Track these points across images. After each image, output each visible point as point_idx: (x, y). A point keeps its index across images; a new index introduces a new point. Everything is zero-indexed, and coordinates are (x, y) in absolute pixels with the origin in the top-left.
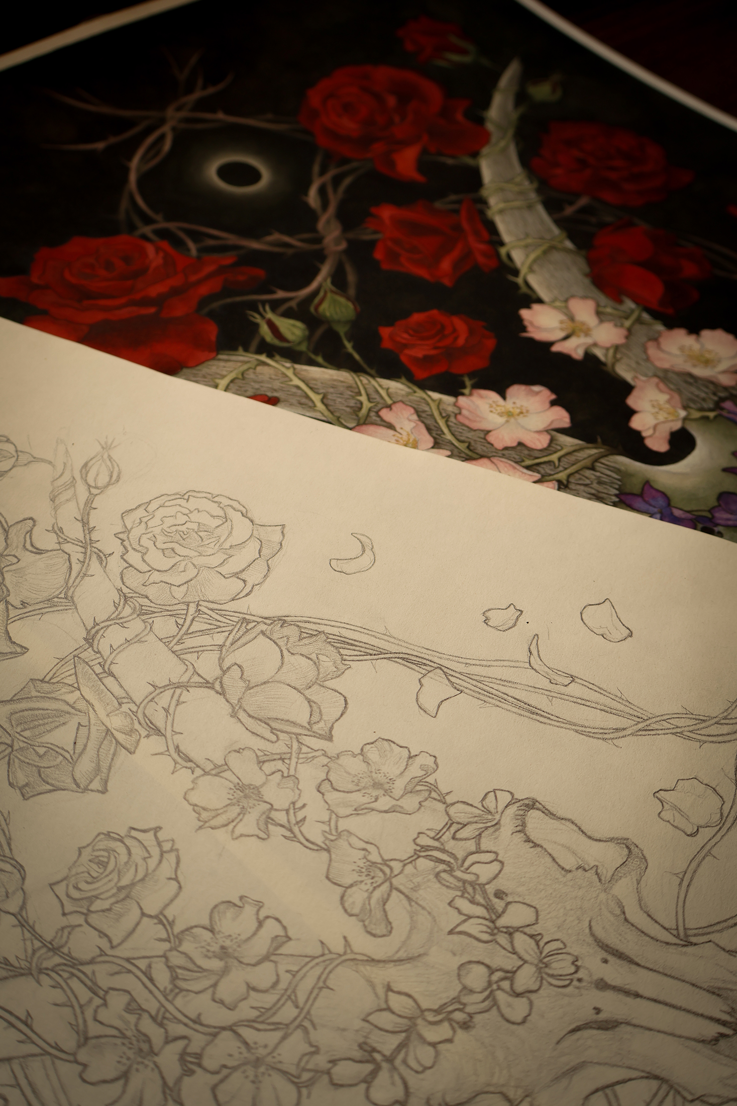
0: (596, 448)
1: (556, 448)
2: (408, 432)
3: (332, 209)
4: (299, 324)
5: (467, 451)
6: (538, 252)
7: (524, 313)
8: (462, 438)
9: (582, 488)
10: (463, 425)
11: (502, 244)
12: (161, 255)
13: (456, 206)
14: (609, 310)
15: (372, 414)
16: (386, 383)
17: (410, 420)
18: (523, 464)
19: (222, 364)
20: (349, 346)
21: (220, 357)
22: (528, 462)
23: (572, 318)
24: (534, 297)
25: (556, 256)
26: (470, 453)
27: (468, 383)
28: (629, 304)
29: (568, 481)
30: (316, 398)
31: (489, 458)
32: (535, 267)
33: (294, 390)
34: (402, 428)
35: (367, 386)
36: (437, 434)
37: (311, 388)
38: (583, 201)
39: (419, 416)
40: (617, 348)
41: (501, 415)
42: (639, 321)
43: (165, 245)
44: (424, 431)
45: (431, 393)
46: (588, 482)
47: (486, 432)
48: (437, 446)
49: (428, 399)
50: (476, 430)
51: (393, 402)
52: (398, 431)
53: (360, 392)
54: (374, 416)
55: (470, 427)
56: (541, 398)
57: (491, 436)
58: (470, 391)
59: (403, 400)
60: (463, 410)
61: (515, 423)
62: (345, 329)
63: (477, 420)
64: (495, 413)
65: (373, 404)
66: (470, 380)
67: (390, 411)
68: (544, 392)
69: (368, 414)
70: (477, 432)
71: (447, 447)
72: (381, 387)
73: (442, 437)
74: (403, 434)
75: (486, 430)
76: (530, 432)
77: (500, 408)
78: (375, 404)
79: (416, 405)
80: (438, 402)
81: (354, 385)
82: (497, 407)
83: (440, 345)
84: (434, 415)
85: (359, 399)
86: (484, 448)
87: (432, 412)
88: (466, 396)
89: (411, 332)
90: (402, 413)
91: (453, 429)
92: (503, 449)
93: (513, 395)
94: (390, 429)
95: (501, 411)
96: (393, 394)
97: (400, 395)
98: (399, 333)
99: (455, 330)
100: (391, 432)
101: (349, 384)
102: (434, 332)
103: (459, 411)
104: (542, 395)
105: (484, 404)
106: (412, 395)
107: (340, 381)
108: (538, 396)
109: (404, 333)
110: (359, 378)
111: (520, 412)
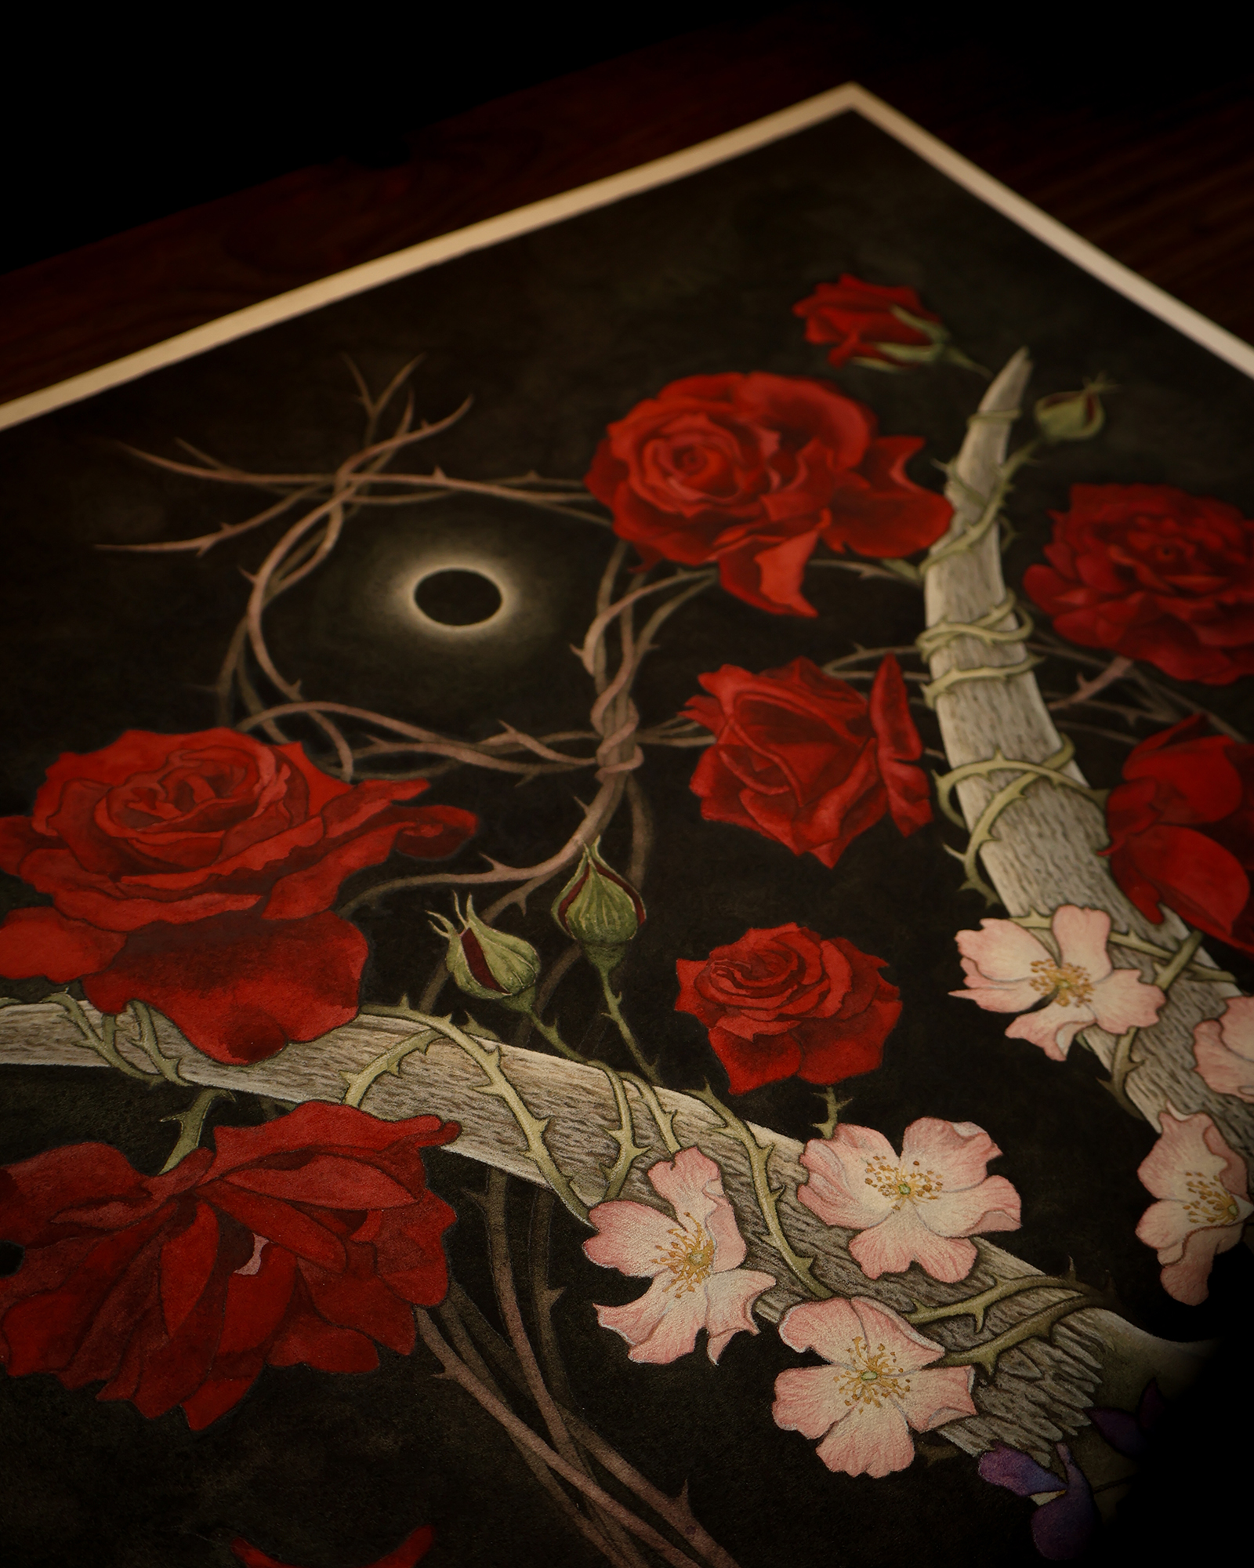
0: (1062, 1288)
1: (984, 1283)
2: (698, 1225)
3: (624, 677)
4: (524, 946)
5: (807, 1279)
6: (1012, 791)
7: (966, 939)
8: (802, 1246)
9: (1022, 1386)
10: (810, 1212)
11: (944, 768)
12: (286, 772)
13: (866, 675)
14: (1133, 940)
15: (636, 1175)
16: (670, 1097)
17: (706, 1195)
18: (914, 1318)
19: (364, 1035)
20: (613, 1002)
21: (364, 1018)
22: (924, 1315)
23: (1058, 959)
24: (991, 899)
25: (1047, 801)
26: (813, 1285)
27: (833, 1108)
28: (1178, 928)
29: (997, 1369)
30: (533, 1128)
31: (848, 1297)
32: (1002, 828)
33: (494, 1107)
34: (688, 1215)
35: (633, 1105)
36: (754, 1233)
37: (526, 1104)
38: (1118, 669)
39: (726, 1186)
40: (1137, 1033)
41: (885, 1191)
42: (1189, 970)
43: (296, 751)
44: (731, 1224)
45: (755, 1128)
46: (1035, 1372)
47: (851, 1232)
48: (750, 1261)
49: (750, 1144)
50: (833, 1226)
51: (679, 1148)
52: (679, 1220)
53: (620, 1120)
54: (639, 1180)
55: (821, 1219)
56: (970, 1154)
57: (859, 1242)
58: (834, 1128)
59: (700, 1144)
60: (814, 1176)
61: (912, 1212)
62: (613, 963)
63: (838, 1203)
64: (875, 1186)
65: (640, 1151)
66: (838, 1100)
67: (672, 1169)
68: (978, 1138)
69: (627, 1175)
70: (834, 1231)
71: (769, 1267)
72: (661, 1108)
73: (763, 1242)
74: (689, 1230)
75: (853, 1227)
76: (937, 1238)
77: (887, 1174)
78: (645, 1150)
79: (723, 1156)
80: (766, 1151)
81: (611, 1102)
82: (881, 1171)
83: (790, 1010)
84: (755, 1185)
85: (615, 1137)
86: (843, 1274)
87: (753, 1178)
88: (825, 1139)
89: (738, 975)
90: (692, 1176)
91: (788, 1222)
92: (879, 1278)
93: (915, 1143)
94: (665, 1214)
95: (888, 1182)
96: (682, 1128)
97: (695, 1130)
98: (714, 976)
99: (824, 976)
100: (667, 1222)
101: (600, 1097)
102: (783, 977)
103: (806, 1176)
104: (974, 1148)
105: (856, 1161)
106: (720, 1133)
107: (584, 1089)
108: (965, 1149)
109: (723, 976)
110: (622, 1083)
111: (924, 1187)
